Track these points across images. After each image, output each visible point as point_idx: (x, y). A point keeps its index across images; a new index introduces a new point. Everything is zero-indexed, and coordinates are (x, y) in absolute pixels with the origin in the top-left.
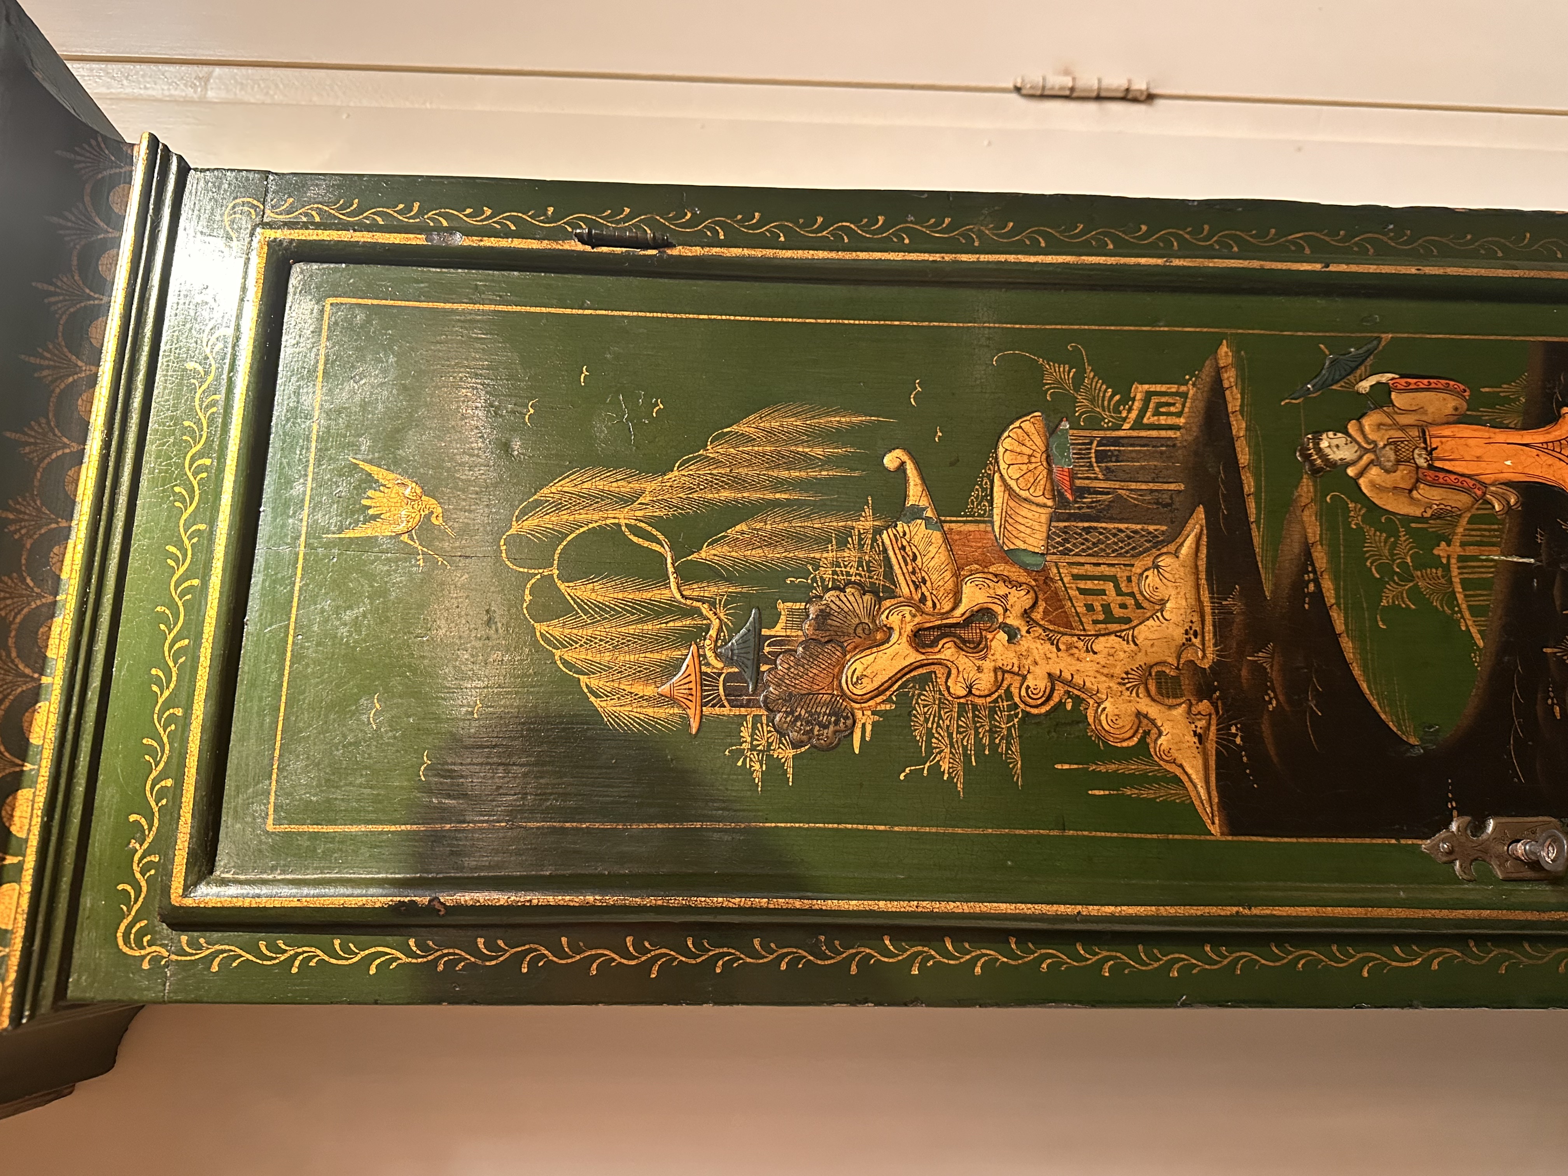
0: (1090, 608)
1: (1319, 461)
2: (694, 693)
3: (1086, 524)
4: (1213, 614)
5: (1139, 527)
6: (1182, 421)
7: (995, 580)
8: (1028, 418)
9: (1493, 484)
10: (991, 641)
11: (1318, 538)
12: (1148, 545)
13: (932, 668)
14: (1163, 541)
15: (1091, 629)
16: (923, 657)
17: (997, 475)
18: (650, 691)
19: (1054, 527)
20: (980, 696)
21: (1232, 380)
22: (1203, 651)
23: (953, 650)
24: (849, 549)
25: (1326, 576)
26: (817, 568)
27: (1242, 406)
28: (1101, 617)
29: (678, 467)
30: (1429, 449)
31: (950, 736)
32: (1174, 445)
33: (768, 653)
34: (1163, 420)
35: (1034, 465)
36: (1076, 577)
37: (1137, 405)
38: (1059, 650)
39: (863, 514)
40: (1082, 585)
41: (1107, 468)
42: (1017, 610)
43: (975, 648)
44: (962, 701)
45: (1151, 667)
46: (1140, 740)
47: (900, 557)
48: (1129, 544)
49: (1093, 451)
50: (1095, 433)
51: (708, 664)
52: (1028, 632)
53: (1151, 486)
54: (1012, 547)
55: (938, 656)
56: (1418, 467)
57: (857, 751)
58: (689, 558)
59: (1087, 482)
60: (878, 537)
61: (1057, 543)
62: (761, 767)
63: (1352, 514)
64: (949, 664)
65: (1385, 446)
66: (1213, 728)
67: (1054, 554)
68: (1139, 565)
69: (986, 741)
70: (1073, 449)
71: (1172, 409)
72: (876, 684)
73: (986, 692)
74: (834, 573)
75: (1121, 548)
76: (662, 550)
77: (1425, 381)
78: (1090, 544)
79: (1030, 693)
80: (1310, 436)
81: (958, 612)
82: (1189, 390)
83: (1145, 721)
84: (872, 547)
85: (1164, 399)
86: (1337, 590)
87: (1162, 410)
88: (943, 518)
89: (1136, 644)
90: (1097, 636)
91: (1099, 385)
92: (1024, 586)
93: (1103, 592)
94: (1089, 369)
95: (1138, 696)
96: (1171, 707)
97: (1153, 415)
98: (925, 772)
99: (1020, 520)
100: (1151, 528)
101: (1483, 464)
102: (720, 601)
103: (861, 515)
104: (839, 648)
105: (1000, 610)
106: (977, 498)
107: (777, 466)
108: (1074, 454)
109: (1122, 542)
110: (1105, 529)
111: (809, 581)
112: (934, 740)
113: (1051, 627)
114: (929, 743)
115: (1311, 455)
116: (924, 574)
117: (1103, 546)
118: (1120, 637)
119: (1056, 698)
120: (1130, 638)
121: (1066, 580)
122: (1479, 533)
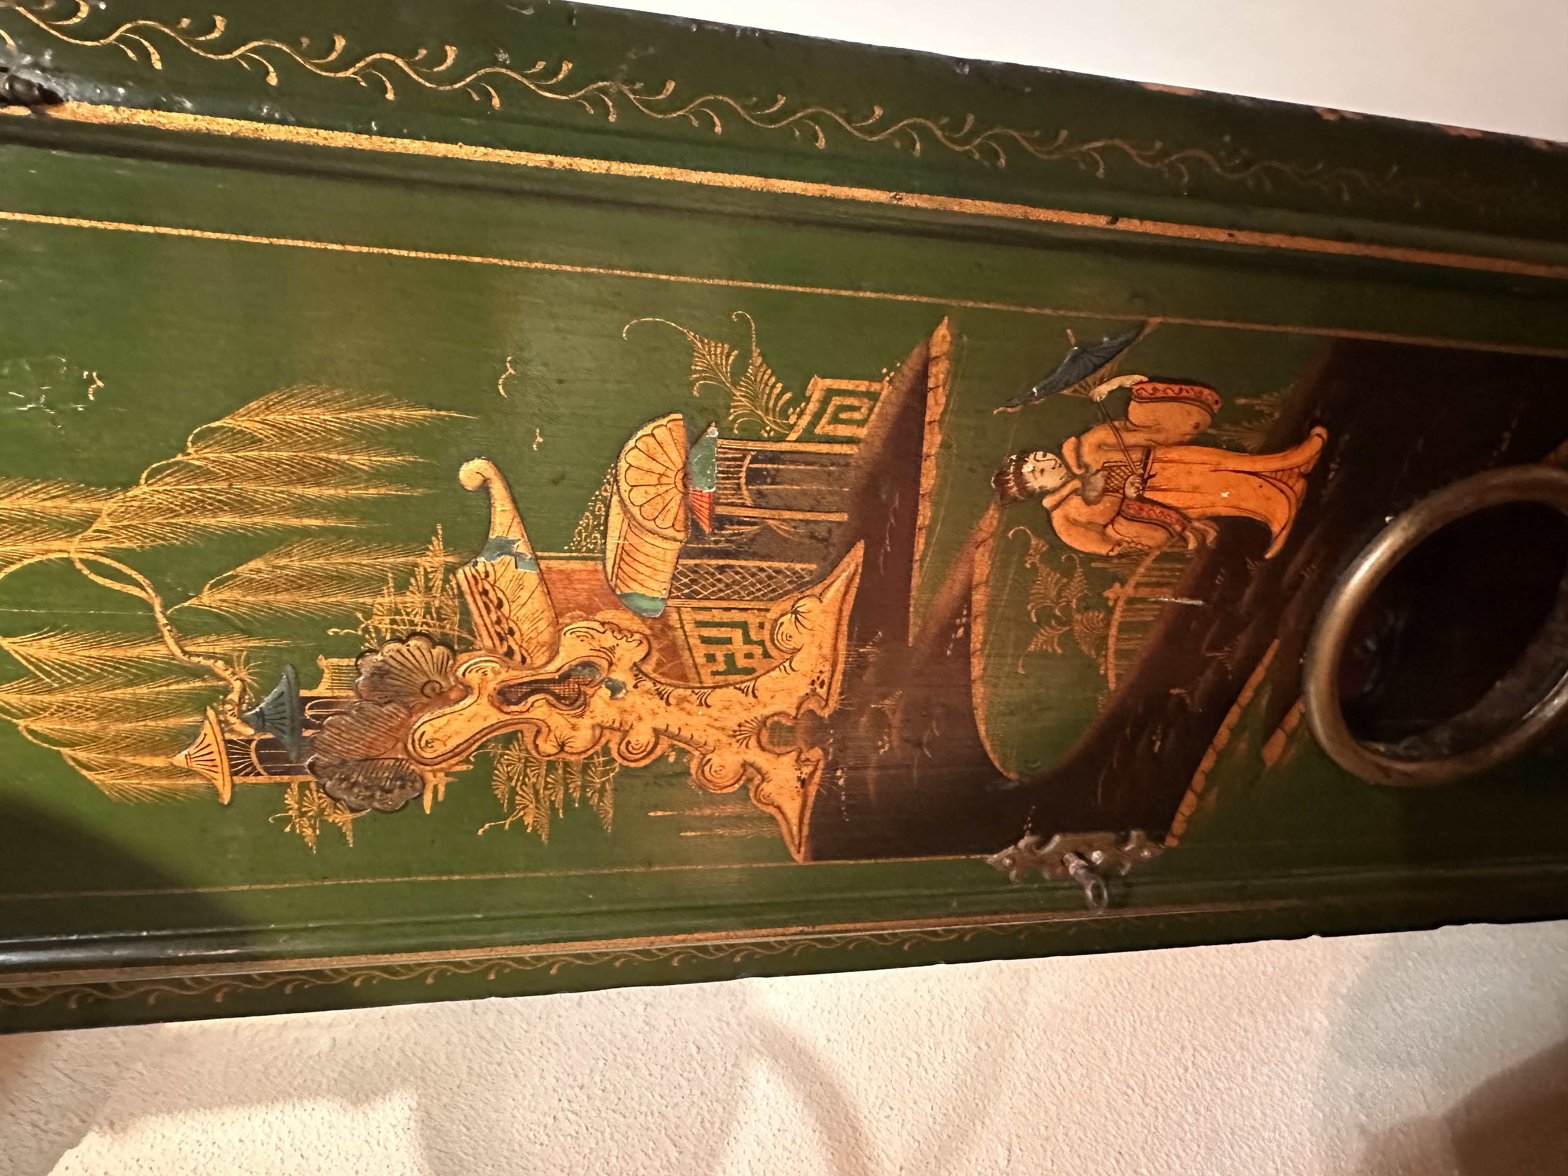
0: (711, 658)
1: (1015, 489)
2: (218, 762)
3: (721, 562)
4: (846, 662)
5: (783, 565)
6: (862, 432)
7: (602, 630)
8: (664, 421)
10: (591, 697)
11: (985, 578)
12: (790, 587)
13: (517, 727)
14: (808, 582)
15: (709, 681)
16: (508, 717)
17: (615, 498)
18: (159, 762)
19: (682, 565)
20: (572, 754)
21: (942, 376)
22: (827, 700)
23: (545, 708)
24: (413, 593)
25: (979, 620)
26: (368, 615)
27: (943, 414)
28: (722, 667)
29: (147, 480)
31: (536, 793)
32: (847, 465)
33: (311, 716)
34: (842, 431)
35: (665, 488)
36: (700, 624)
37: (812, 407)
38: (668, 703)
39: (431, 547)
40: (707, 632)
41: (760, 493)
42: (625, 663)
43: (572, 704)
44: (551, 758)
45: (768, 718)
46: (741, 787)
47: (481, 604)
48: (769, 586)
49: (744, 469)
50: (750, 445)
51: (232, 731)
52: (636, 686)
53: (809, 516)
54: (627, 591)
55: (526, 716)
56: (1125, 497)
57: (428, 812)
58: (186, 604)
59: (730, 508)
60: (451, 577)
61: (684, 585)
62: (314, 831)
63: (1031, 551)
64: (540, 723)
65: (1098, 471)
66: (819, 772)
67: (678, 597)
68: (776, 609)
69: (577, 795)
70: (719, 466)
71: (857, 416)
72: (451, 745)
73: (582, 749)
74: (393, 622)
75: (759, 590)
76: (143, 595)
78: (721, 586)
79: (630, 748)
80: (1014, 457)
81: (552, 667)
82: (882, 389)
83: (750, 770)
84: (444, 589)
85: (849, 401)
86: (986, 635)
87: (843, 416)
88: (539, 554)
89: (755, 696)
90: (714, 688)
91: (766, 377)
92: (637, 636)
93: (729, 641)
94: (756, 351)
95: (747, 746)
96: (779, 755)
97: (829, 423)
98: (507, 827)
99: (640, 557)
100: (798, 567)
102: (239, 657)
103: (428, 549)
104: (403, 710)
105: (605, 663)
106: (586, 529)
107: (301, 481)
108: (720, 472)
109: (761, 583)
110: (741, 567)
111: (360, 633)
112: (518, 798)
113: (663, 680)
114: (512, 801)
115: (1008, 481)
116: (512, 624)
117: (737, 588)
118: (740, 689)
119: (658, 752)
120: (750, 690)
121: (688, 627)
122: (1160, 573)
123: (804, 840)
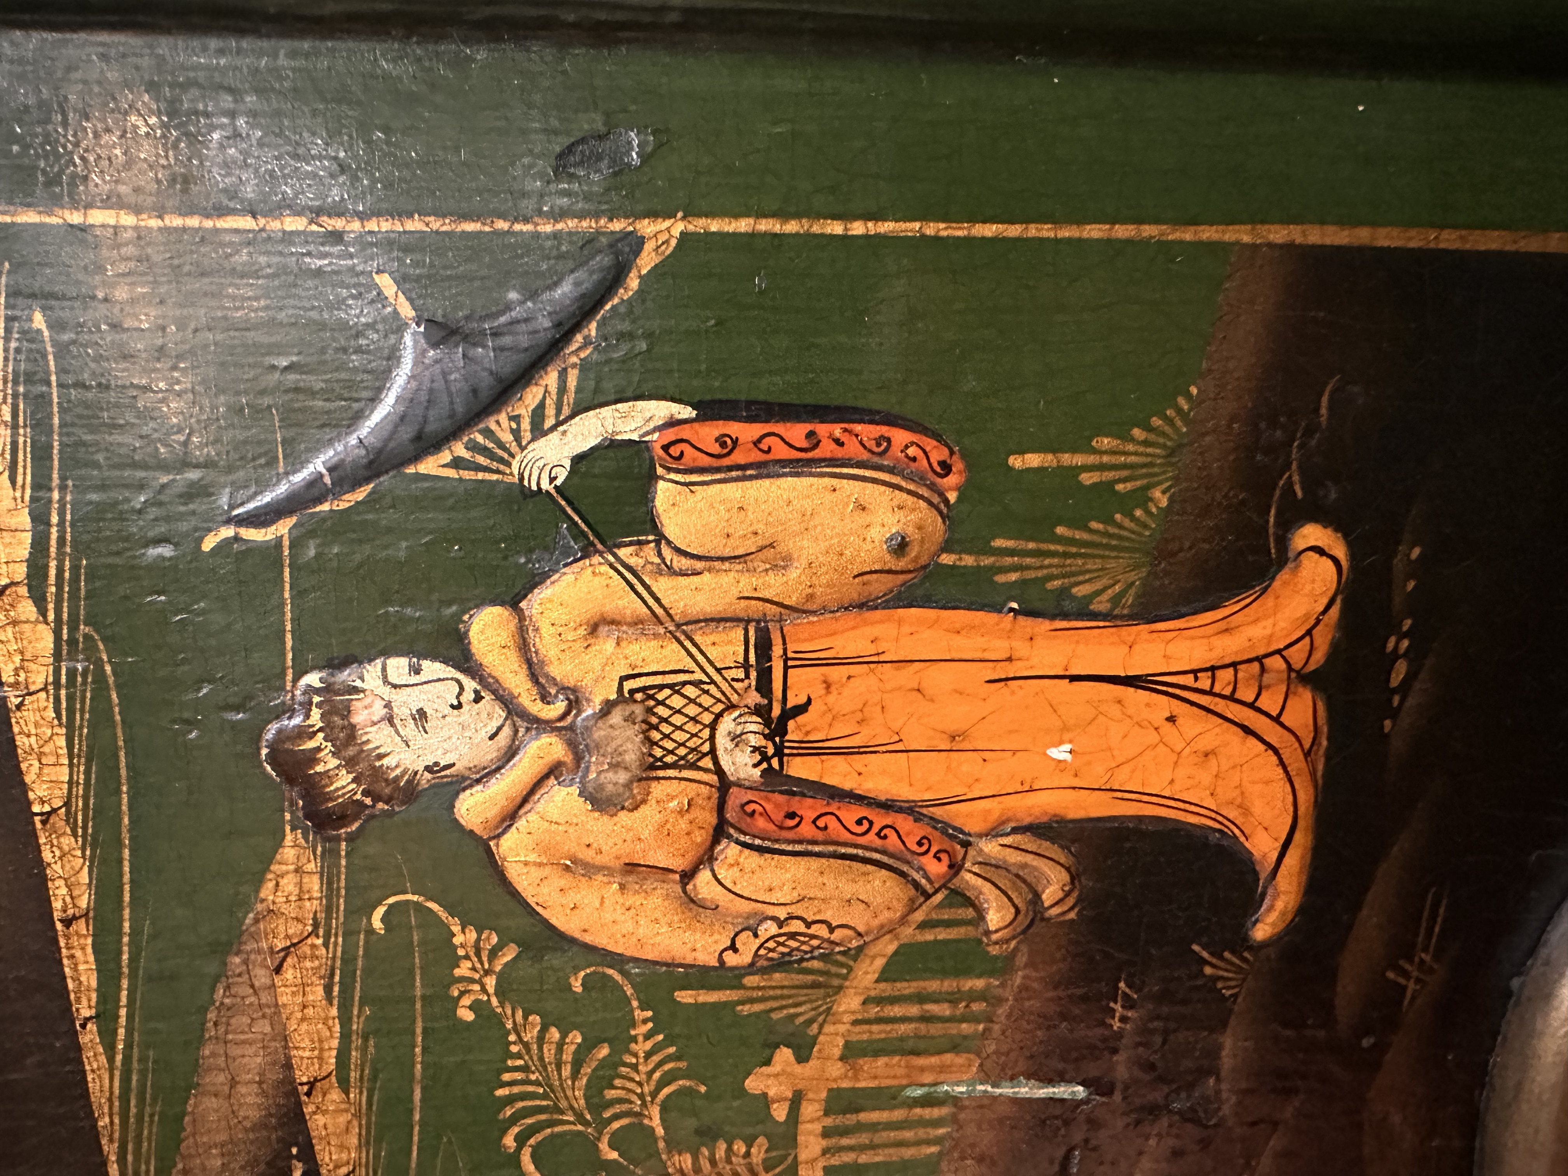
9: (993, 833)
27: (36, 559)
30: (776, 711)
56: (724, 785)
63: (463, 970)
65: (608, 707)
77: (797, 432)
101: (967, 764)
115: (312, 757)
122: (914, 1010)
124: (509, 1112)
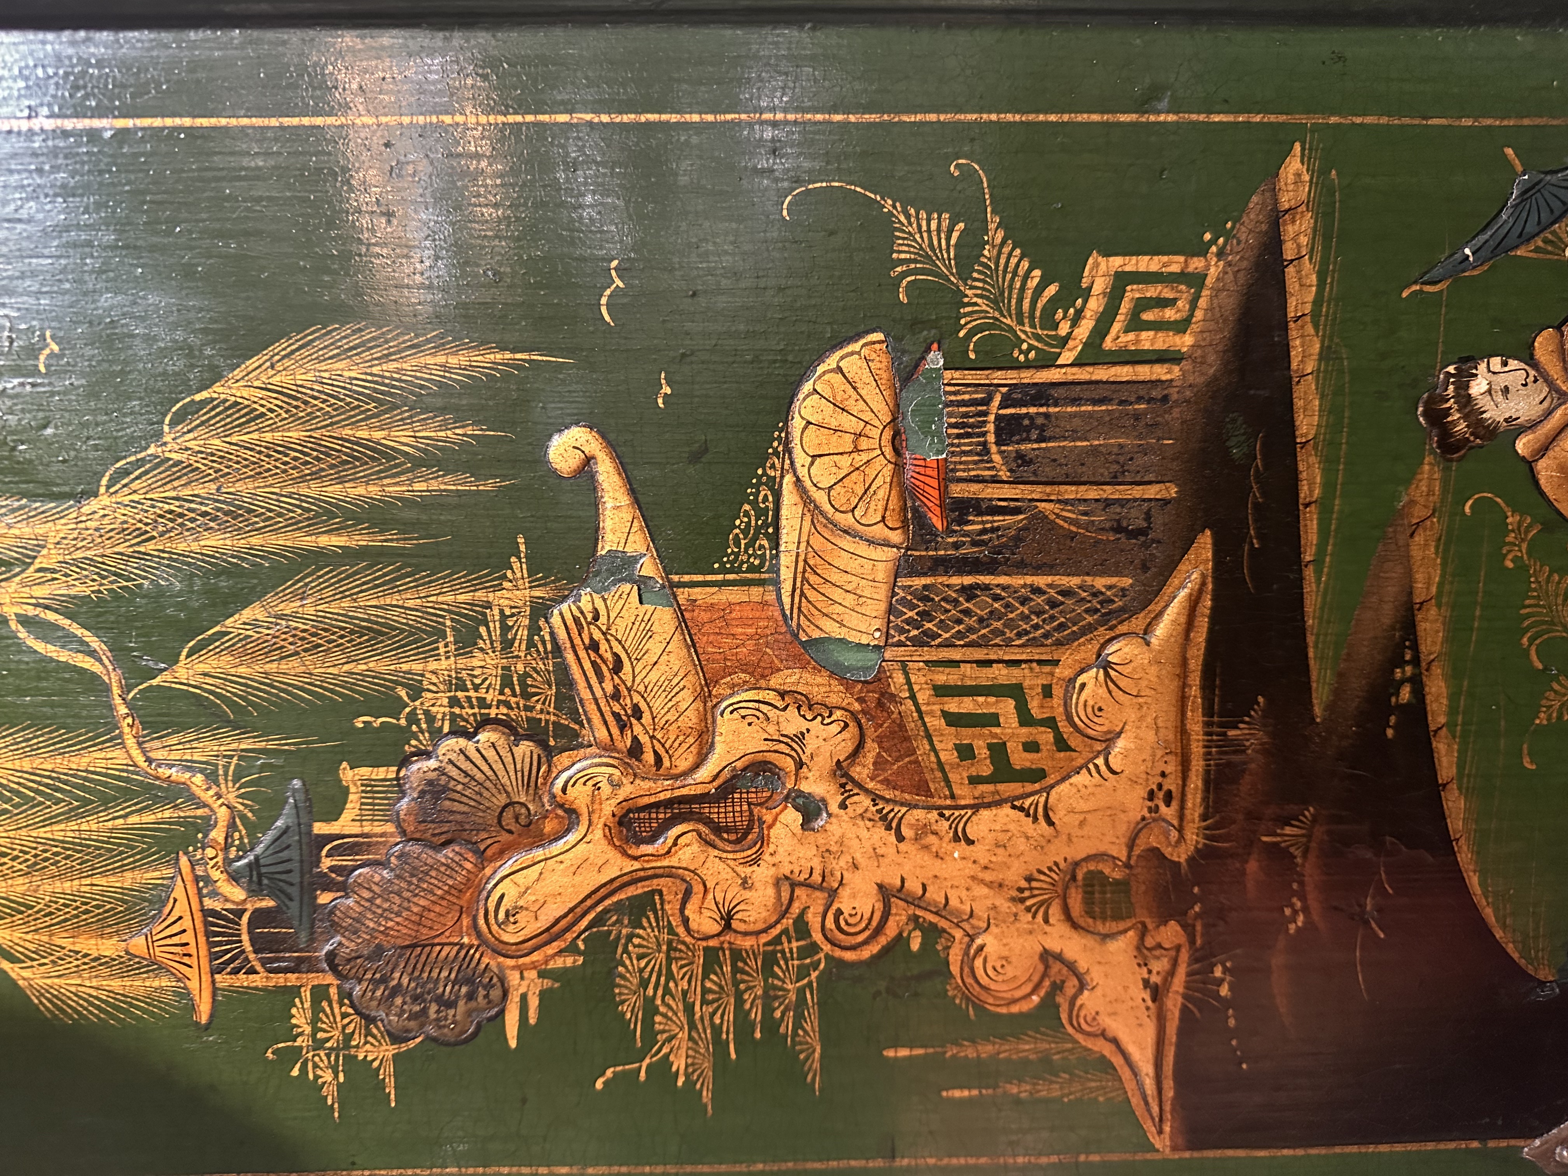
0: (966, 752)
1: (1462, 426)
2: (193, 951)
3: (968, 580)
4: (1207, 756)
5: (1074, 581)
6: (1185, 342)
7: (780, 704)
8: (856, 346)
10: (770, 827)
11: (1434, 590)
12: (1090, 619)
13: (655, 883)
14: (1122, 610)
15: (965, 794)
16: (637, 865)
17: (788, 479)
18: (109, 947)
19: (903, 588)
20: (746, 934)
21: (1304, 240)
22: (1180, 830)
23: (696, 847)
24: (481, 650)
25: (1436, 670)
26: (416, 692)
27: (1318, 302)
28: (986, 770)
29: (108, 487)
31: (689, 1009)
32: (1165, 399)
33: (332, 869)
34: (1147, 340)
35: (865, 457)
36: (942, 691)
37: (1095, 305)
38: (900, 838)
39: (509, 574)
40: (953, 705)
41: (1020, 456)
42: (822, 763)
43: (738, 841)
44: (712, 943)
45: (1077, 864)
46: (1043, 1000)
47: (587, 665)
48: (1053, 618)
49: (992, 418)
50: (998, 377)
51: (214, 894)
52: (843, 806)
53: (1108, 492)
54: (816, 634)
55: (665, 863)
57: (513, 1044)
58: (154, 682)
59: (975, 487)
60: (542, 622)
61: (908, 622)
62: (336, 1076)
63: (1511, 537)
64: (688, 876)
66: (1182, 971)
67: (900, 644)
68: (1069, 659)
69: (756, 1015)
70: (950, 415)
71: (1169, 314)
72: (545, 920)
73: (760, 926)
74: (454, 702)
75: (1036, 627)
76: (97, 668)
78: (972, 622)
79: (842, 923)
80: (1451, 369)
81: (705, 773)
82: (1208, 267)
83: (1056, 967)
84: (531, 644)
85: (1152, 291)
86: (1453, 698)
87: (1148, 316)
88: (675, 578)
89: (1050, 823)
90: (976, 808)
91: (1014, 261)
92: (838, 714)
93: (993, 720)
94: (993, 221)
95: (1046, 921)
96: (1106, 937)
97: (1127, 331)
98: (643, 1074)
99: (835, 577)
100: (1100, 583)
102: (226, 768)
103: (504, 577)
104: (469, 856)
105: (789, 764)
106: (746, 532)
107: (316, 476)
108: (951, 426)
109: (1038, 614)
110: (1004, 588)
111: (403, 722)
112: (658, 1019)
113: (889, 794)
114: (648, 1023)
115: (1447, 412)
116: (637, 698)
117: (998, 624)
118: (1021, 809)
119: (891, 931)
120: (1040, 810)
121: (921, 697)
123: (1167, 1107)
124: (1526, 623)
